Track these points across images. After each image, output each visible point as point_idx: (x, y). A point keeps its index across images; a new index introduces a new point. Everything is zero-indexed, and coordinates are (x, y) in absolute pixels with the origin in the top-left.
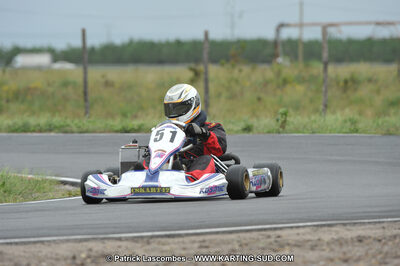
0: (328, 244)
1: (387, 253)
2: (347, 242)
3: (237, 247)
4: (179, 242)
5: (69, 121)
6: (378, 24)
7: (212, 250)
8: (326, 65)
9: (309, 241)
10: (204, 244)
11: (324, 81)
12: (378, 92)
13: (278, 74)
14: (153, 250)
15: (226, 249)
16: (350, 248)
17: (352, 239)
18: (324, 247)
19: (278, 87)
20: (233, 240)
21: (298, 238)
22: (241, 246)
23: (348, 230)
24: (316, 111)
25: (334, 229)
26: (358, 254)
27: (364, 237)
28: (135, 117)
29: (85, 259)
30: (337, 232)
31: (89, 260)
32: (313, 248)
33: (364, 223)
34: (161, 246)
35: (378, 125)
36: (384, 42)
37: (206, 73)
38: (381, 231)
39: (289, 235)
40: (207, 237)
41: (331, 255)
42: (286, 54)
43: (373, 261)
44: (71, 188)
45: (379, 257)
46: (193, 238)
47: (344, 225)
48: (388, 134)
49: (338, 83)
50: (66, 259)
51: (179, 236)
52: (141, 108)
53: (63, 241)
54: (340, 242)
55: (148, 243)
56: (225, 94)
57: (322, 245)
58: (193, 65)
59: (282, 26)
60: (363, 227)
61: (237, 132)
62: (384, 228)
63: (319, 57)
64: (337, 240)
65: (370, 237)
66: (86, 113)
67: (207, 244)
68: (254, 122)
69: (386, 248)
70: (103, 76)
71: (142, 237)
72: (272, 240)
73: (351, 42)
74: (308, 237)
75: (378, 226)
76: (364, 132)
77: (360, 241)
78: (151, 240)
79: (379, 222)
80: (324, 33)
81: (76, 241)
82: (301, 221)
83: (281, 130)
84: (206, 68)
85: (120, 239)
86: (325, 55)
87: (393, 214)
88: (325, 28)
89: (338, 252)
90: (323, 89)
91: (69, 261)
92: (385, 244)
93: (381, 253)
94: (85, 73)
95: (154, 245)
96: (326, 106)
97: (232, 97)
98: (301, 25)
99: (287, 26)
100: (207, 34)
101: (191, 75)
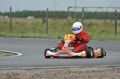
0: (84, 72)
1: (102, 75)
2: (89, 72)
3: (57, 72)
4: (39, 71)
5: (6, 34)
7: (49, 73)
8: (83, 19)
9: (78, 71)
12: (98, 28)
13: (69, 21)
14: (32, 73)
15: (54, 73)
16: (91, 74)
17: (91, 71)
18: (83, 73)
19: (68, 26)
20: (55, 70)
21: (75, 70)
22: (58, 72)
23: (90, 68)
25: (85, 68)
26: (93, 75)
27: (95, 71)
28: (25, 33)
29: (11, 75)
30: (87, 69)
31: (12, 75)
32: (79, 73)
33: (95, 67)
34: (34, 72)
35: (98, 37)
37: (47, 21)
40: (48, 69)
42: (71, 16)
43: (98, 78)
44: (6, 54)
47: (89, 67)
48: (101, 40)
49: (86, 25)
50: (5, 75)
52: (27, 31)
53: (5, 69)
54: (88, 72)
55: (30, 71)
56: (52, 27)
57: (82, 73)
58: (43, 18)
59: (70, 7)
60: (94, 68)
61: (56, 38)
62: (100, 68)
63: (81, 17)
64: (87, 71)
65: (96, 71)
66: (11, 31)
67: (48, 71)
68: (61, 36)
69: (101, 74)
70: (16, 21)
71: (28, 69)
72: (67, 71)
73: (90, 13)
74: (78, 70)
75: (99, 67)
76: (94, 39)
78: (31, 70)
79: (99, 66)
80: (83, 10)
81: (8, 69)
82: (76, 65)
84: (47, 19)
85: (22, 69)
86: (83, 16)
87: (103, 64)
88: (83, 8)
91: (6, 75)
92: (101, 73)
93: (100, 75)
94: (11, 20)
95: (32, 71)
97: (55, 28)
98: (75, 7)
99: (72, 7)
100: (47, 9)
101: (42, 21)
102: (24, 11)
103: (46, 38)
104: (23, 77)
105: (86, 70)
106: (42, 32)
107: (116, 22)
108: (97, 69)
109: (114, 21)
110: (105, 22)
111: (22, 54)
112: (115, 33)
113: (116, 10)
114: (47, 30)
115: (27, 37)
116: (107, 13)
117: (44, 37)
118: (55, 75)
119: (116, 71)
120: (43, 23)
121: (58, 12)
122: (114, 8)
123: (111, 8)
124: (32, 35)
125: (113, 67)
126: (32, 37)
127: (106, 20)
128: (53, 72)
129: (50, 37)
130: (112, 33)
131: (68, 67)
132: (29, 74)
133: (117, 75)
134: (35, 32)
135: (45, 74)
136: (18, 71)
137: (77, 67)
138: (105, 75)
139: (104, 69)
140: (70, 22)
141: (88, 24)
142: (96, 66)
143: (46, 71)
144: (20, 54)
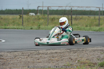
3: (30, 54)
4: (17, 53)
6: (59, 7)
7: (24, 55)
14: (12, 54)
15: (27, 54)
16: (54, 54)
19: (38, 20)
20: (29, 52)
21: (43, 52)
23: (53, 51)
24: (46, 25)
26: (56, 56)
28: (7, 26)
30: (51, 51)
32: (46, 54)
33: (57, 49)
34: (13, 54)
36: (60, 10)
37: (23, 17)
40: (24, 52)
41: (50, 56)
42: (39, 13)
45: (60, 57)
46: (20, 52)
47: (53, 49)
49: (51, 19)
51: (17, 51)
52: (9, 24)
54: (52, 53)
55: (11, 53)
57: (48, 54)
59: (39, 7)
61: (29, 29)
63: (47, 14)
65: (58, 52)
67: (23, 53)
68: (33, 27)
69: (62, 55)
70: (1, 17)
71: (9, 52)
72: (37, 52)
73: (53, 10)
74: (45, 52)
75: (60, 50)
77: (56, 53)
80: (48, 9)
83: (39, 29)
84: (23, 16)
85: (5, 52)
86: (48, 13)
88: (48, 7)
89: (51, 55)
90: (48, 20)
95: (12, 53)
97: (28, 22)
98: (43, 7)
99: (40, 7)
100: (23, 8)
101: (19, 17)
102: (6, 10)
103: (22, 29)
104: (5, 57)
106: (19, 25)
109: (70, 16)
111: (5, 41)
112: (71, 25)
113: (71, 8)
114: (23, 23)
115: (8, 29)
116: (65, 11)
117: (21, 28)
118: (29, 56)
119: (72, 53)
120: (20, 18)
121: (31, 10)
122: (70, 7)
123: (68, 7)
124: (12, 27)
125: (70, 50)
126: (12, 28)
129: (25, 29)
131: (38, 50)
132: (10, 55)
133: (73, 55)
134: (14, 25)
135: (21, 56)
136: (2, 53)
138: (65, 56)
139: (64, 51)
140: (39, 17)
144: (4, 41)
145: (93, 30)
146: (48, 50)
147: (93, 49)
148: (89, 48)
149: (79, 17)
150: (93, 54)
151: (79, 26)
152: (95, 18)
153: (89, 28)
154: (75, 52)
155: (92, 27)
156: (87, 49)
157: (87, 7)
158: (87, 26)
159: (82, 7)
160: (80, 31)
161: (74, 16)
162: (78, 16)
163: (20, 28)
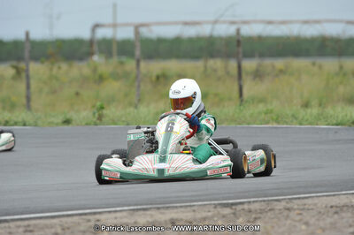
3: (59, 231)
4: (5, 227)
8: (138, 62)
10: (29, 229)
11: (137, 77)
13: (95, 70)
17: (166, 221)
19: (95, 82)
22: (63, 229)
24: (130, 104)
25: (148, 212)
27: (177, 220)
30: (152, 216)
33: (176, 207)
36: (191, 40)
37: (27, 71)
38: (192, 213)
39: (108, 219)
42: (101, 52)
46: (19, 223)
47: (158, 208)
58: (15, 63)
59: (96, 26)
60: (175, 210)
61: (57, 124)
62: (194, 211)
65: (182, 220)
67: (31, 228)
68: (72, 115)
72: (92, 223)
73: (160, 41)
74: (125, 220)
75: (189, 209)
79: (190, 206)
80: (137, 33)
82: (119, 206)
83: (98, 122)
84: (27, 66)
86: (138, 53)
87: (202, 198)
88: (137, 28)
90: (136, 84)
96: (139, 100)
98: (114, 26)
99: (103, 26)
100: (27, 34)
101: (12, 72)
103: (25, 125)
105: (150, 220)
106: (13, 107)
107: (239, 67)
108: (185, 214)
109: (233, 64)
110: (206, 67)
112: (238, 103)
113: (238, 30)
114: (28, 98)
116: (211, 40)
117: (20, 120)
119: (241, 220)
120: (14, 78)
121: (63, 41)
122: (233, 23)
123: (224, 22)
125: (234, 207)
127: (211, 62)
128: (47, 230)
129: (40, 122)
130: (230, 99)
137: (121, 211)
139: (204, 214)
140: (99, 71)
141: (154, 74)
142: (181, 207)
143: (25, 226)
145: (335, 122)
146: (138, 210)
147: (335, 201)
148: (316, 201)
149: (273, 67)
150: (333, 226)
151: (275, 105)
152: (341, 67)
153: (315, 111)
154: (256, 219)
155: (329, 111)
156: (306, 201)
157: (306, 22)
158: (306, 105)
159: (283, 22)
160: (275, 125)
161: (250, 65)
162: (268, 62)
163: (16, 119)
